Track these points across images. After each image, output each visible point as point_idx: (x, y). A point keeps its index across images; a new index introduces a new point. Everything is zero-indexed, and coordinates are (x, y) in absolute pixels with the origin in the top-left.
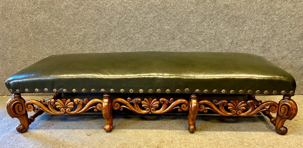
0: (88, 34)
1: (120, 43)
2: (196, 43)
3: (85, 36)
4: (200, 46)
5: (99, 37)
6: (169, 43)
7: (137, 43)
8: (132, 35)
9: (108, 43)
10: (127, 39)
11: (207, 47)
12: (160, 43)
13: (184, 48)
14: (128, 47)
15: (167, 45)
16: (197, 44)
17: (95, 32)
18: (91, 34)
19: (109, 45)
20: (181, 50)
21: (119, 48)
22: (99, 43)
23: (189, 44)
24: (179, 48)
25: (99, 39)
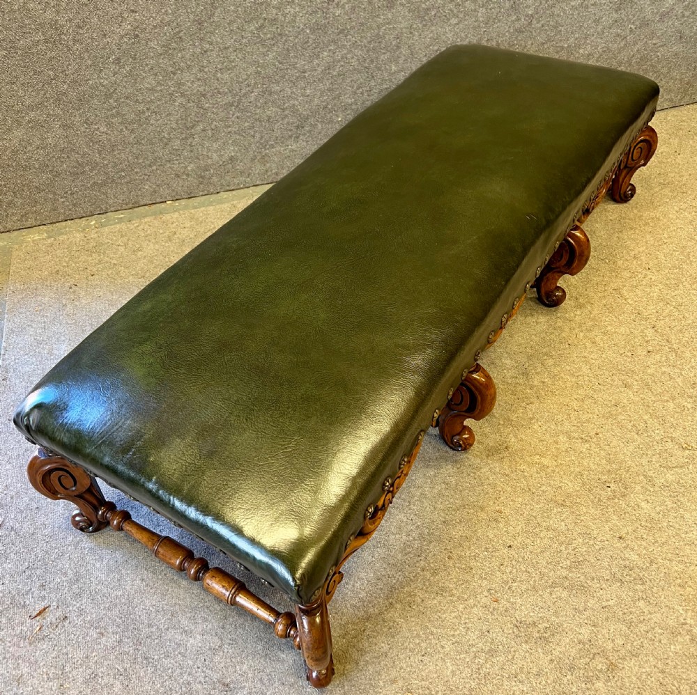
0: (145, 29)
1: (244, 41)
2: (451, 10)
3: (137, 36)
4: (461, 16)
5: (180, 32)
6: (380, 18)
7: (290, 32)
8: (274, 11)
9: (208, 46)
10: (262, 27)
11: (480, 14)
12: (354, 24)
13: (420, 26)
14: (267, 49)
15: (374, 26)
16: (455, 11)
17: (167, 19)
18: (155, 27)
19: (212, 50)
20: (411, 33)
21: (240, 55)
22: (180, 51)
23: (433, 13)
24: (407, 28)
25: (180, 38)
